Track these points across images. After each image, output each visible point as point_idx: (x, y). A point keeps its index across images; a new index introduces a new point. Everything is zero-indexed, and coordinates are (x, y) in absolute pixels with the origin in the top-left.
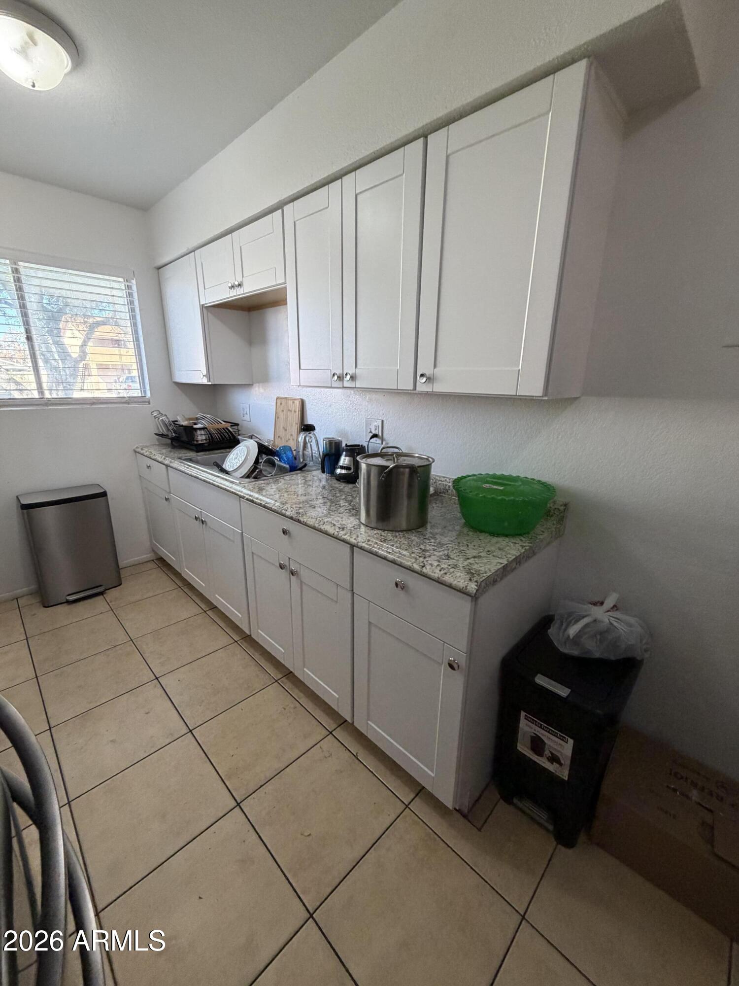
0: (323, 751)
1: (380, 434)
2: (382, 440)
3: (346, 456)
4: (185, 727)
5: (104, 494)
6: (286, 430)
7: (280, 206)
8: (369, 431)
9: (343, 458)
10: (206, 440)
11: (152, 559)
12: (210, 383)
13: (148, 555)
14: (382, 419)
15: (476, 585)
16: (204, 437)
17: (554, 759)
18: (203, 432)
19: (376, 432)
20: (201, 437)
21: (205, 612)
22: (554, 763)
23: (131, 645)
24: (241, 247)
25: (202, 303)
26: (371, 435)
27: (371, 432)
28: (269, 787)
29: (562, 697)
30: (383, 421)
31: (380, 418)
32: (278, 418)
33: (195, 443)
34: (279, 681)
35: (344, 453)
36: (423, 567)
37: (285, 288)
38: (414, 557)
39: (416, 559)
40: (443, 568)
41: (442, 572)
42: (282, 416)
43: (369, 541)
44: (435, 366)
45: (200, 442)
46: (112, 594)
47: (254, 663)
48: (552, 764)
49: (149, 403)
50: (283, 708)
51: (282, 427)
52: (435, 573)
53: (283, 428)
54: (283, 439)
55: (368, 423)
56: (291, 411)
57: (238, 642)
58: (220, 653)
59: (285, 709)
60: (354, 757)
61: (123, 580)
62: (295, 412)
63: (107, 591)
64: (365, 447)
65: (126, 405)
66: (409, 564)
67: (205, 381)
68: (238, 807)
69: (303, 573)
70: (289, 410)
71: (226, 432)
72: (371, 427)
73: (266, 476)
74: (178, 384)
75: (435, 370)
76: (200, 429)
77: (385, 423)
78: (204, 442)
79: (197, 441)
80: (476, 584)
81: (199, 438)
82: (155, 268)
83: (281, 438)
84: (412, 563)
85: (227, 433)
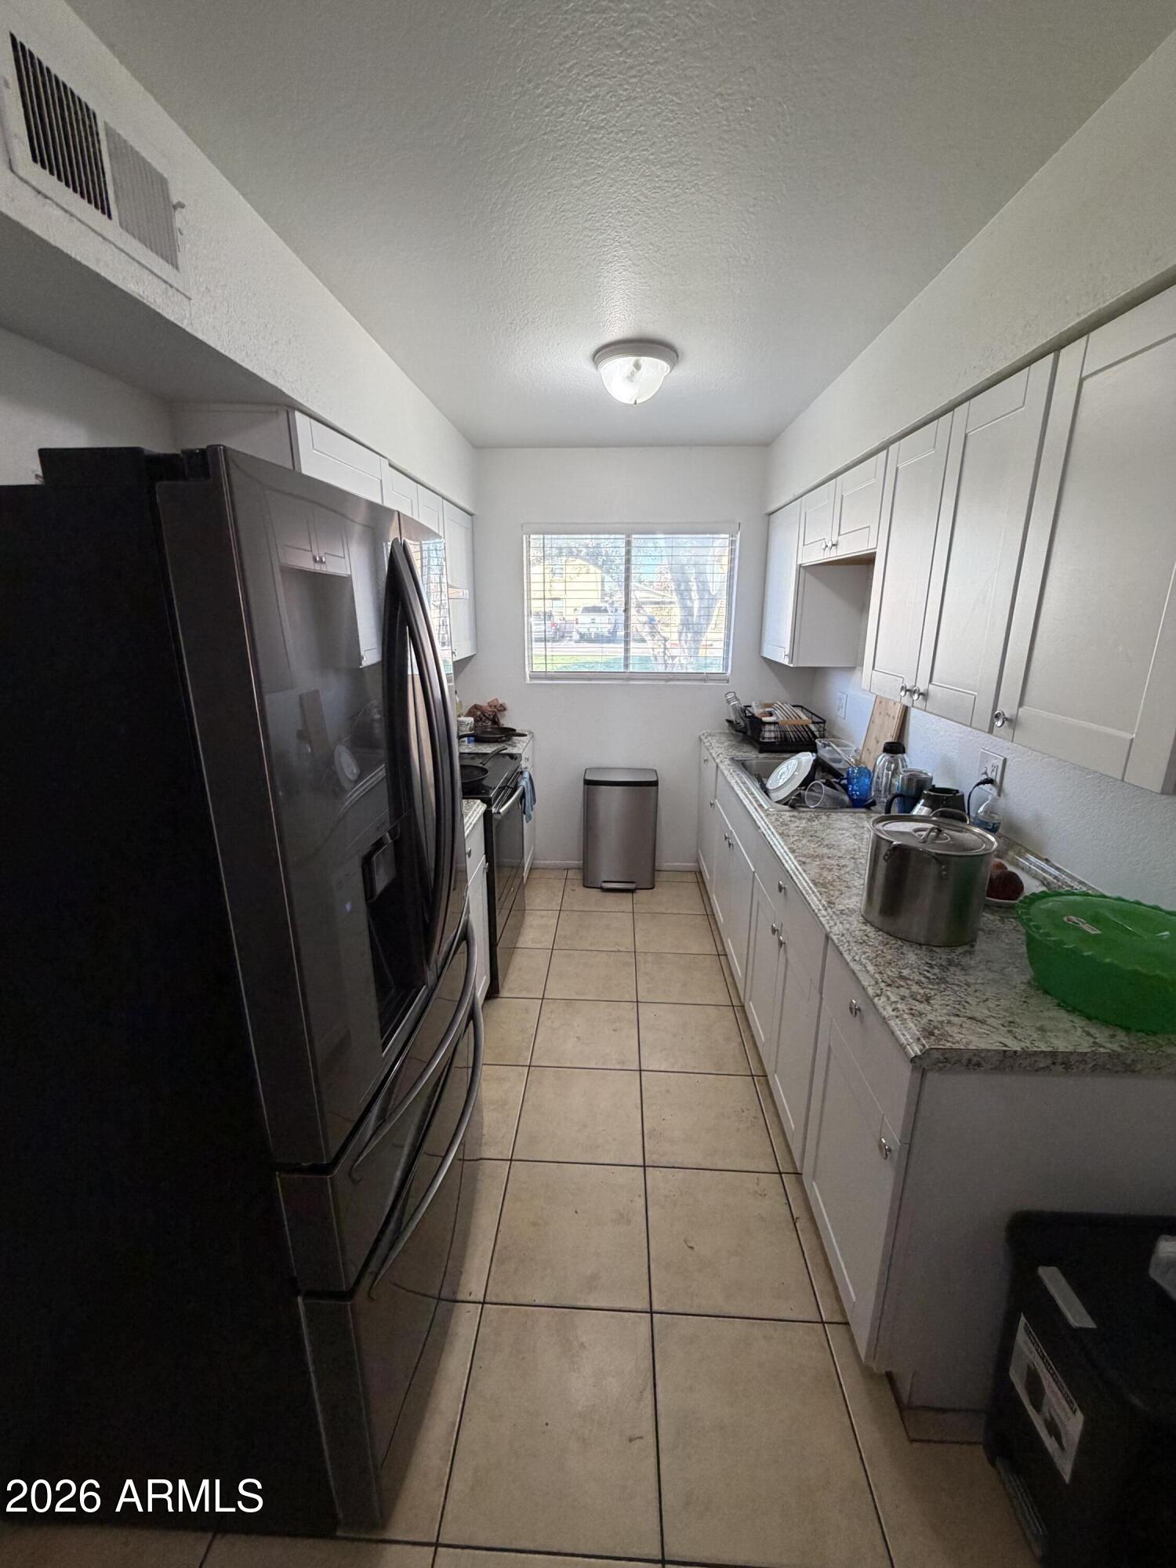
0: (758, 1184)
1: (998, 780)
2: (1000, 790)
3: (924, 805)
4: (637, 1063)
5: (655, 784)
6: (878, 742)
7: (884, 447)
8: (984, 771)
9: (919, 806)
10: (775, 738)
11: (694, 869)
12: (791, 665)
13: (692, 864)
14: (1005, 756)
15: (921, 1051)
16: (773, 735)
17: (1054, 1430)
18: (772, 728)
19: (992, 775)
20: (769, 734)
21: (719, 955)
22: (1053, 1438)
23: (631, 957)
24: (842, 496)
25: (799, 563)
26: (985, 777)
27: (986, 773)
28: (681, 1174)
29: (1070, 1326)
30: (1005, 761)
31: (1002, 754)
32: (873, 722)
33: (761, 740)
34: (755, 1078)
35: (922, 801)
36: (878, 996)
37: (875, 553)
38: (876, 978)
39: (877, 983)
40: (897, 1008)
41: (894, 1013)
42: (878, 721)
43: (843, 935)
44: (1021, 704)
45: (766, 740)
46: (641, 895)
47: (739, 1040)
48: (1051, 1436)
49: (728, 681)
50: (742, 1109)
51: (874, 736)
52: (885, 1009)
53: (876, 738)
54: (872, 754)
55: (984, 757)
56: (889, 716)
57: (735, 1008)
58: (710, 1010)
59: (743, 1111)
60: (791, 1219)
61: (657, 884)
62: (894, 718)
63: (638, 891)
64: (962, 796)
65: (702, 683)
66: (865, 984)
67: (786, 662)
68: (643, 1164)
69: (790, 950)
70: (887, 714)
71: (805, 730)
72: (986, 765)
73: (808, 807)
74: (765, 659)
75: (1020, 709)
76: (770, 723)
77: (1008, 763)
78: (773, 740)
79: (764, 738)
80: (922, 1047)
81: (767, 735)
82: (766, 514)
83: (870, 753)
84: (869, 986)
85: (807, 732)
